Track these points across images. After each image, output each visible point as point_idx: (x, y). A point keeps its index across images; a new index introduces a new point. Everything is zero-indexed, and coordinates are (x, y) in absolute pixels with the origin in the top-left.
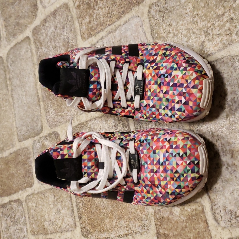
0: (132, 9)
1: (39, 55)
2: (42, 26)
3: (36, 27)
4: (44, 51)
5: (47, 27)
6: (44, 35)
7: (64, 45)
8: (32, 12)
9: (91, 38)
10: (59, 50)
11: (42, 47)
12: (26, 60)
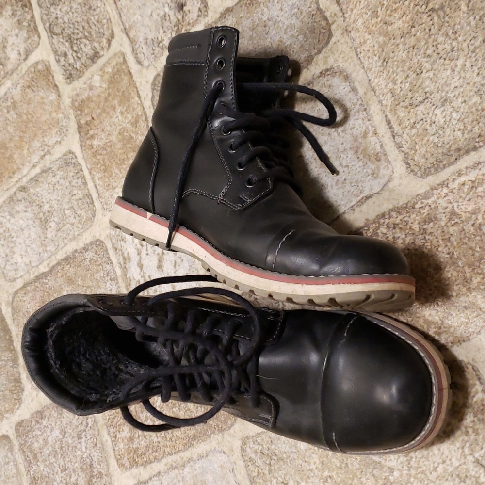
0: (210, 437)
1: (32, 476)
2: (34, 423)
3: (23, 421)
4: (43, 470)
5: (45, 426)
6: (41, 441)
7: (83, 469)
8: (11, 392)
9: (136, 468)
10: (73, 475)
11: (39, 463)
12: (7, 480)
